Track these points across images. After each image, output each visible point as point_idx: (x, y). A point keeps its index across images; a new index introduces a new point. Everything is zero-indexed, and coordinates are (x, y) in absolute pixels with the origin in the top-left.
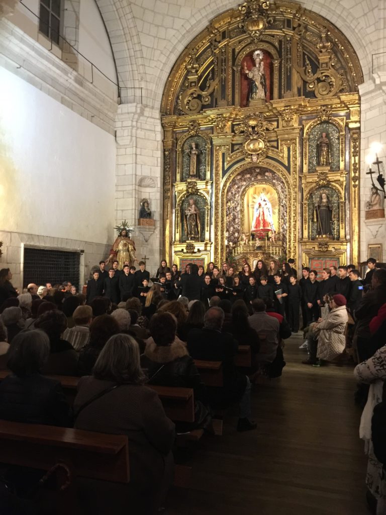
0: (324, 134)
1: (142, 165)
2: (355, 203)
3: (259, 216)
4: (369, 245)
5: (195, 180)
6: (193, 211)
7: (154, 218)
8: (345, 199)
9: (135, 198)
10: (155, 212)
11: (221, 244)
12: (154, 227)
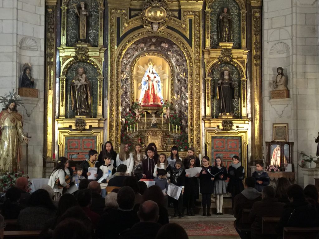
0: (226, 10)
1: (23, 22)
2: (257, 82)
3: (149, 89)
4: (274, 124)
5: (86, 46)
6: (83, 81)
7: (37, 88)
8: (247, 78)
9: (17, 62)
10: (37, 80)
11: (116, 121)
12: (37, 99)
